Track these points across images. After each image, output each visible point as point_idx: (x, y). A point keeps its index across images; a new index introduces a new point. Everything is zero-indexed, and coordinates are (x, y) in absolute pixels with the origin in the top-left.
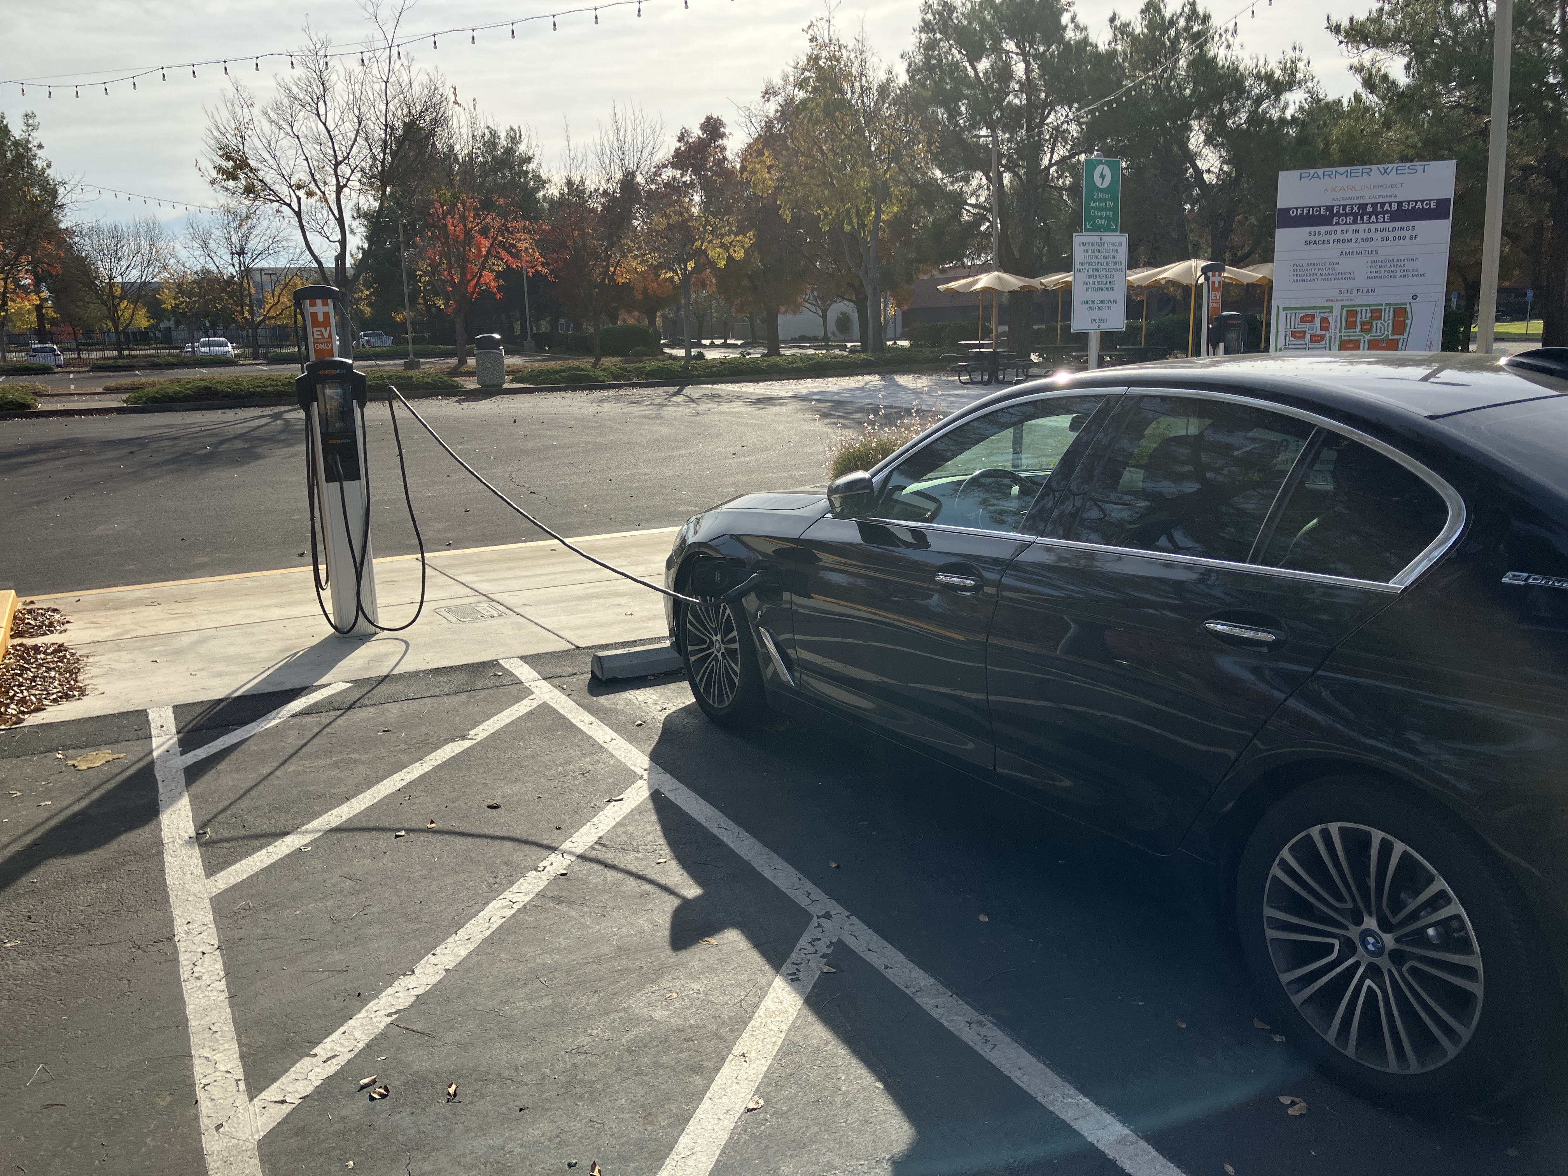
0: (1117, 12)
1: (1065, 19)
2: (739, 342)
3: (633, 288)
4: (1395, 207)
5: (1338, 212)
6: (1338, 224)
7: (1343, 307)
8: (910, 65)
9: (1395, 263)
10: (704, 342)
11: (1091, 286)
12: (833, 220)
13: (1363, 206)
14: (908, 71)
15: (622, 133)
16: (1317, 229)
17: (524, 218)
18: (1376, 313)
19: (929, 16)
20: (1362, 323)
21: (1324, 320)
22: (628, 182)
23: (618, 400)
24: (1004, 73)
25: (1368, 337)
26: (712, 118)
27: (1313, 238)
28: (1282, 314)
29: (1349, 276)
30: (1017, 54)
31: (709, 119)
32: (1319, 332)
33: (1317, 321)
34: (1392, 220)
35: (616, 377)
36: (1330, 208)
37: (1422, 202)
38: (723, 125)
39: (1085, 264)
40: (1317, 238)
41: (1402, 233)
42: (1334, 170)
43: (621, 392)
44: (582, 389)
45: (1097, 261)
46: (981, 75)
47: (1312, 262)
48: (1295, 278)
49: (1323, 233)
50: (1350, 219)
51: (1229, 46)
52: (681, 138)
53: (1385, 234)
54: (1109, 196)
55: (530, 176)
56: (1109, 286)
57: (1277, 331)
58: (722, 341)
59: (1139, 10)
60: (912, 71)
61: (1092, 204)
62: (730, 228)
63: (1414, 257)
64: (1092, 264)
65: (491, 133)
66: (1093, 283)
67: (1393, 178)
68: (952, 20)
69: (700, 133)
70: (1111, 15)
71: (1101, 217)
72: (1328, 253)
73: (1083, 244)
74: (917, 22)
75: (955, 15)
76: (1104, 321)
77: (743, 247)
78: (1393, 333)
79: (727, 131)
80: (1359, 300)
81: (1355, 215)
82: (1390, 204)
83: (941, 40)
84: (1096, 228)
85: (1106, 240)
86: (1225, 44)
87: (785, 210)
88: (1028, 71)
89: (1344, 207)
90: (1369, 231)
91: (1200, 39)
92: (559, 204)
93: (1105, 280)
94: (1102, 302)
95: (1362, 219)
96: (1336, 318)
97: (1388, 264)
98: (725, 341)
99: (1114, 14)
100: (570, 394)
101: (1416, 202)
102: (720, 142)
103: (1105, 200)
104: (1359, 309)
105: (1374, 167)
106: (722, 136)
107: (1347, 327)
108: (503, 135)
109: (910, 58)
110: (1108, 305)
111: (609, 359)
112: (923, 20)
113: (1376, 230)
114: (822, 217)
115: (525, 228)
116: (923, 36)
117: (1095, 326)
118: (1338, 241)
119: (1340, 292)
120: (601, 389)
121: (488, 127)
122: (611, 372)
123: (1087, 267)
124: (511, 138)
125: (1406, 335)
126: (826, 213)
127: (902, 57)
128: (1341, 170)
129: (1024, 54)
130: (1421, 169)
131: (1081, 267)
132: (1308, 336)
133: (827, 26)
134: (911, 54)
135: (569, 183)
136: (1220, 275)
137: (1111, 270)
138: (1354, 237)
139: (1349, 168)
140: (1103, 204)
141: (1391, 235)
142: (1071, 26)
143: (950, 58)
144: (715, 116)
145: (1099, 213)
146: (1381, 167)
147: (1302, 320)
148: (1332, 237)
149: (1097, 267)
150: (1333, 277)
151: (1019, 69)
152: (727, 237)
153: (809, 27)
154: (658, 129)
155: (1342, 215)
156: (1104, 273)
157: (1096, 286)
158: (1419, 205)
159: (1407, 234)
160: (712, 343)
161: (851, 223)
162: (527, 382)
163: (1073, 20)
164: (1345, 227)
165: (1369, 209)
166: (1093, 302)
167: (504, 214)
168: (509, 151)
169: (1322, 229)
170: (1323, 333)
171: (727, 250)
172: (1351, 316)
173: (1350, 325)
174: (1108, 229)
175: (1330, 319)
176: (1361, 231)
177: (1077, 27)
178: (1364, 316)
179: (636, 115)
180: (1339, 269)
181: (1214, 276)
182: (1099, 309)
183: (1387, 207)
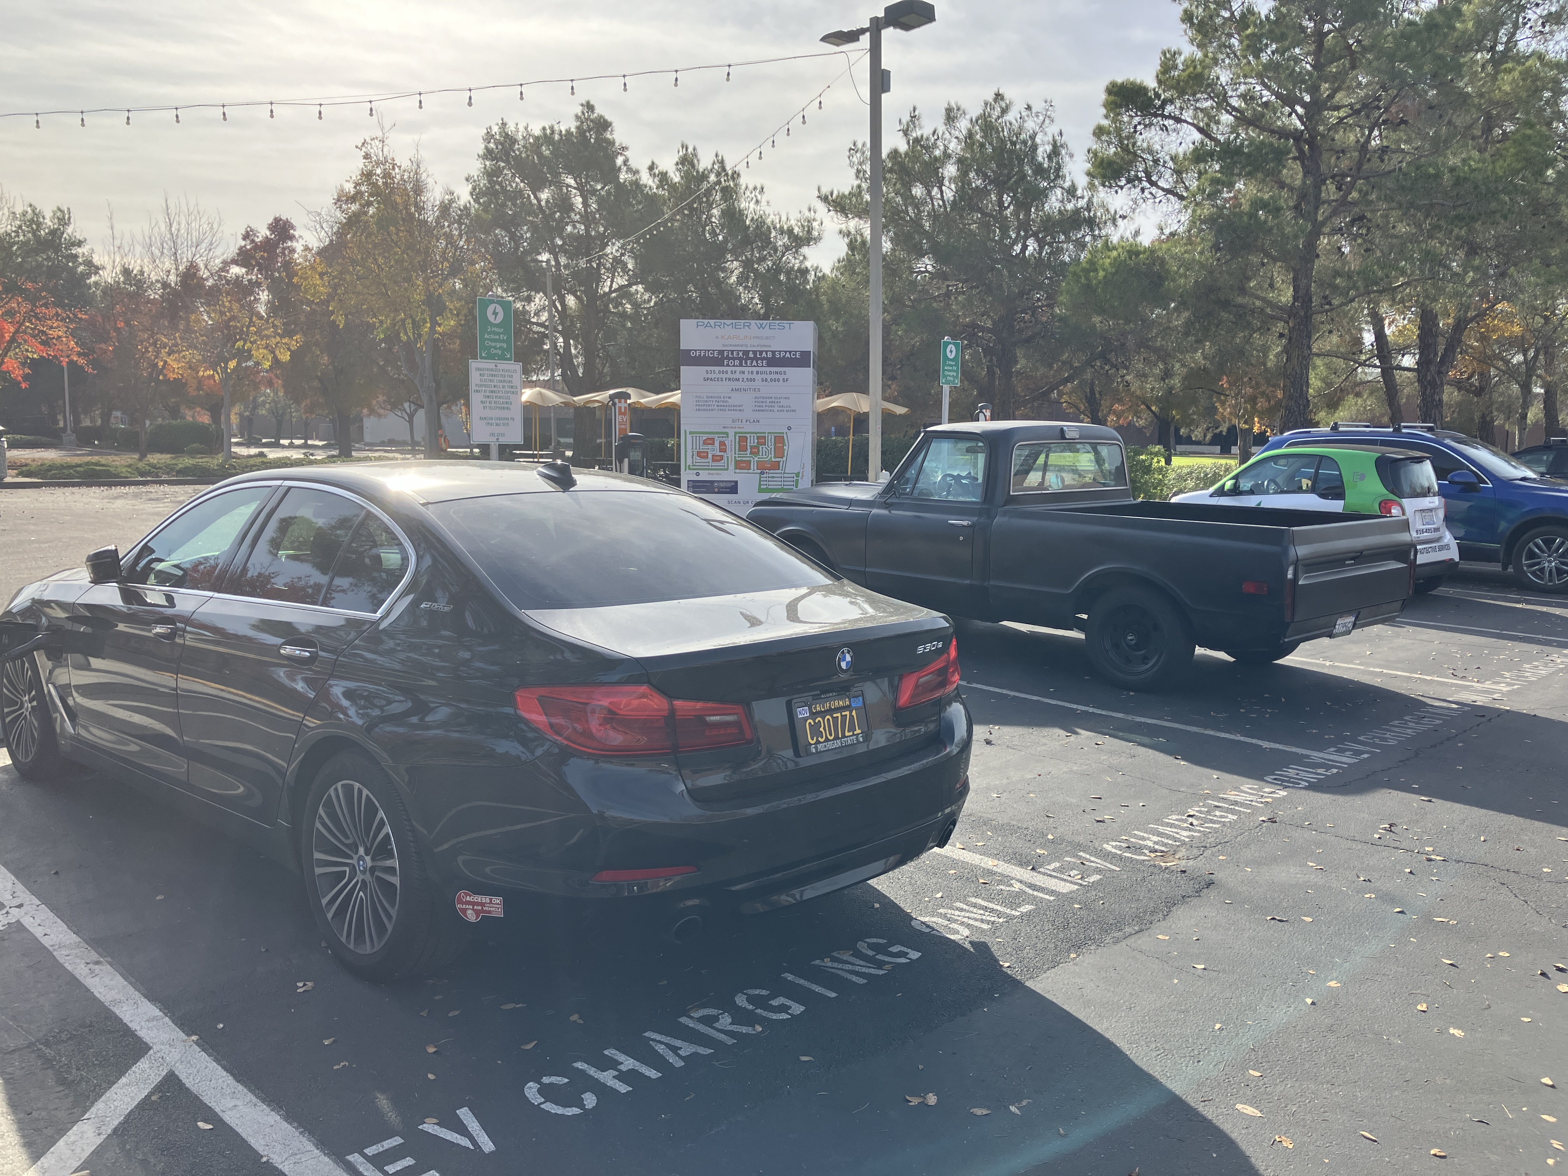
0: (656, 162)
1: (619, 161)
2: (321, 443)
3: (186, 384)
4: (770, 355)
5: (728, 355)
6: (728, 365)
7: (736, 433)
8: (474, 189)
9: (773, 400)
10: (282, 442)
11: (488, 405)
12: (388, 328)
13: (746, 353)
14: (472, 194)
15: (175, 226)
16: (712, 368)
17: (55, 305)
18: (762, 440)
19: (492, 145)
20: (751, 447)
21: (722, 444)
22: (190, 275)
23: (136, 496)
24: (565, 205)
25: (756, 459)
26: (281, 220)
27: (709, 376)
28: (689, 437)
29: (739, 408)
30: (575, 188)
31: (277, 220)
32: (718, 453)
33: (717, 444)
34: (769, 365)
35: (142, 474)
36: (721, 352)
37: (790, 352)
38: (293, 227)
39: (481, 386)
40: (713, 376)
41: (777, 376)
42: (722, 321)
43: (144, 489)
44: (99, 485)
45: (493, 384)
46: (543, 203)
47: (710, 395)
48: (698, 407)
49: (717, 372)
50: (737, 362)
51: (757, 202)
52: (246, 237)
53: (764, 376)
54: (502, 330)
55: (80, 260)
56: (506, 405)
57: (686, 451)
58: (303, 441)
59: (675, 162)
60: (476, 193)
61: (486, 336)
62: (276, 330)
63: (787, 396)
64: (488, 386)
65: (33, 211)
66: (490, 402)
67: (766, 332)
68: (514, 152)
69: (268, 233)
70: (650, 163)
71: (495, 348)
72: (722, 389)
73: (478, 369)
74: (481, 149)
75: (517, 146)
76: (503, 435)
77: (289, 349)
78: (775, 457)
79: (296, 234)
80: (748, 428)
81: (740, 359)
82: (766, 352)
83: (504, 168)
84: (491, 357)
85: (500, 367)
86: (754, 199)
87: (337, 317)
88: (585, 204)
89: (732, 352)
90: (752, 373)
91: (729, 193)
92: (111, 292)
93: (502, 400)
94: (499, 419)
95: (746, 363)
96: (731, 441)
97: (768, 400)
98: (306, 442)
99: (653, 163)
100: (84, 490)
101: (786, 352)
102: (289, 244)
103: (499, 334)
104: (748, 435)
105: (753, 322)
106: (292, 238)
107: (740, 450)
108: (48, 214)
109: (475, 181)
110: (506, 421)
111: (158, 456)
112: (486, 148)
113: (757, 373)
114: (377, 325)
115: (57, 314)
116: (488, 163)
117: (494, 439)
118: (729, 379)
119: (733, 421)
120: (121, 485)
121: (31, 205)
122: (137, 468)
123: (483, 389)
124: (59, 218)
125: (785, 458)
126: (381, 322)
127: (467, 180)
128: (728, 322)
129: (580, 188)
130: (787, 326)
131: (477, 388)
132: (710, 456)
133: (381, 146)
134: (476, 177)
135: (126, 272)
136: (626, 402)
137: (507, 392)
138: (741, 376)
139: (734, 321)
140: (497, 337)
141: (769, 377)
142: (624, 169)
143: (514, 185)
144: (284, 218)
145: (493, 344)
146: (758, 322)
147: (705, 443)
148: (724, 376)
149: (493, 389)
150: (727, 408)
151: (578, 201)
152: (273, 339)
153: (363, 144)
154: (215, 226)
155: (731, 359)
156: (500, 394)
157: (493, 405)
158: (788, 355)
159: (781, 377)
160: (292, 443)
161: (406, 334)
162: (35, 477)
163: (625, 162)
164: (734, 369)
165: (751, 355)
166: (491, 419)
167: (33, 298)
168: (55, 233)
169: (717, 369)
170: (722, 454)
171: (273, 352)
172: (743, 439)
173: (743, 448)
174: (502, 358)
175: (726, 442)
176: (746, 373)
177: (630, 170)
178: (752, 441)
179: (191, 210)
180: (731, 402)
181: (620, 402)
182: (497, 425)
183: (764, 355)
